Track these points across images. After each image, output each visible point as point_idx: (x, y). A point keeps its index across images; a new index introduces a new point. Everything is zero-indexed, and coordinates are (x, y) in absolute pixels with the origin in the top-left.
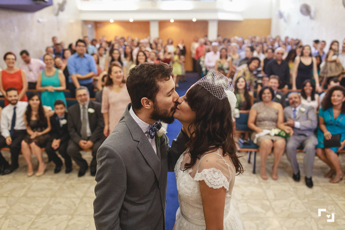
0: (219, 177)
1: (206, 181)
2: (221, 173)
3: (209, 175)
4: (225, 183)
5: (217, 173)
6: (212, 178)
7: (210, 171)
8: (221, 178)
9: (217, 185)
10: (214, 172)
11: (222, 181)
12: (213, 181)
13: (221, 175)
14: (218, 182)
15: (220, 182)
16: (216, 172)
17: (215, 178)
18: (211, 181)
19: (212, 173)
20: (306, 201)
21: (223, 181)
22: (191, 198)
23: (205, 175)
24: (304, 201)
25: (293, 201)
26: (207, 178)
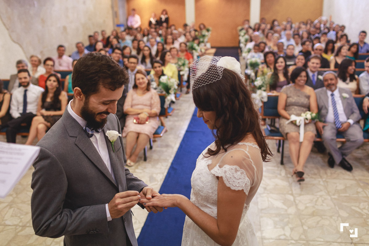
0: (240, 177)
1: (224, 179)
2: (245, 174)
3: (230, 173)
4: (247, 186)
5: (239, 173)
6: (232, 177)
7: (232, 169)
8: (243, 179)
9: (236, 186)
10: (236, 171)
11: (243, 183)
12: (233, 180)
13: (244, 176)
14: (239, 183)
15: (241, 184)
16: (238, 171)
17: (235, 178)
18: (230, 180)
19: (234, 171)
20: (336, 197)
21: (245, 183)
22: (202, 192)
23: (225, 172)
24: (333, 197)
25: (321, 196)
26: (226, 176)
